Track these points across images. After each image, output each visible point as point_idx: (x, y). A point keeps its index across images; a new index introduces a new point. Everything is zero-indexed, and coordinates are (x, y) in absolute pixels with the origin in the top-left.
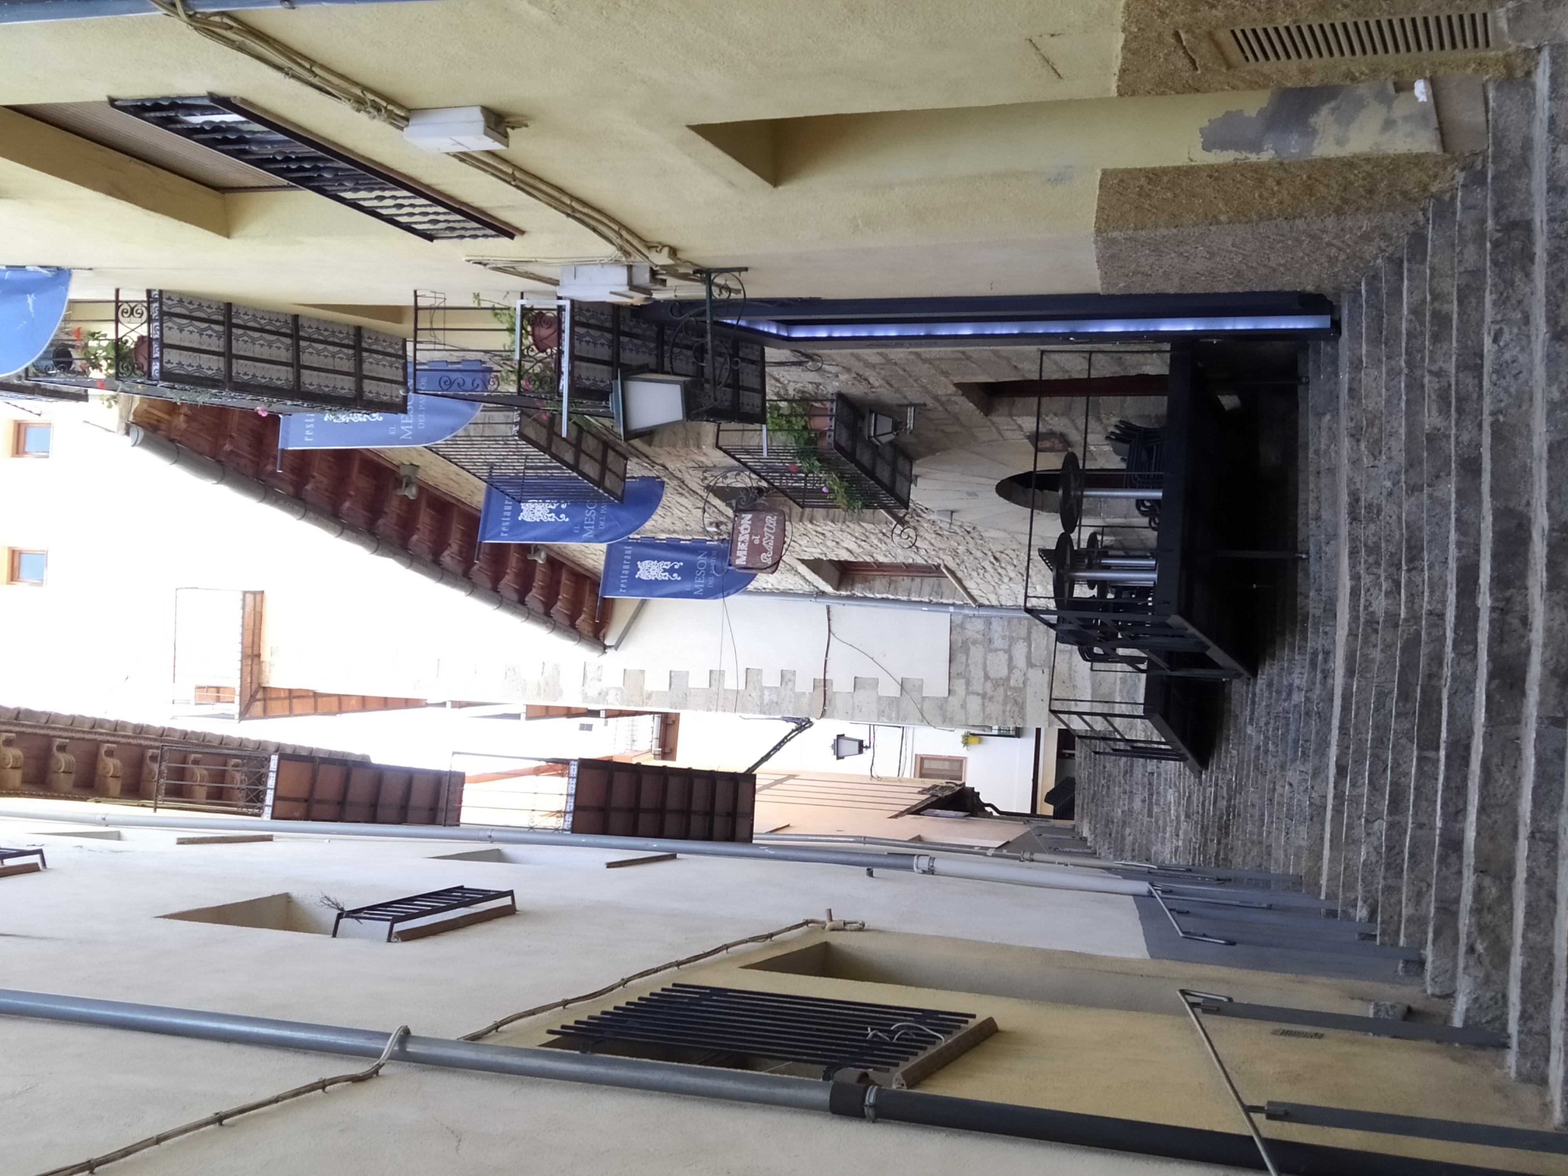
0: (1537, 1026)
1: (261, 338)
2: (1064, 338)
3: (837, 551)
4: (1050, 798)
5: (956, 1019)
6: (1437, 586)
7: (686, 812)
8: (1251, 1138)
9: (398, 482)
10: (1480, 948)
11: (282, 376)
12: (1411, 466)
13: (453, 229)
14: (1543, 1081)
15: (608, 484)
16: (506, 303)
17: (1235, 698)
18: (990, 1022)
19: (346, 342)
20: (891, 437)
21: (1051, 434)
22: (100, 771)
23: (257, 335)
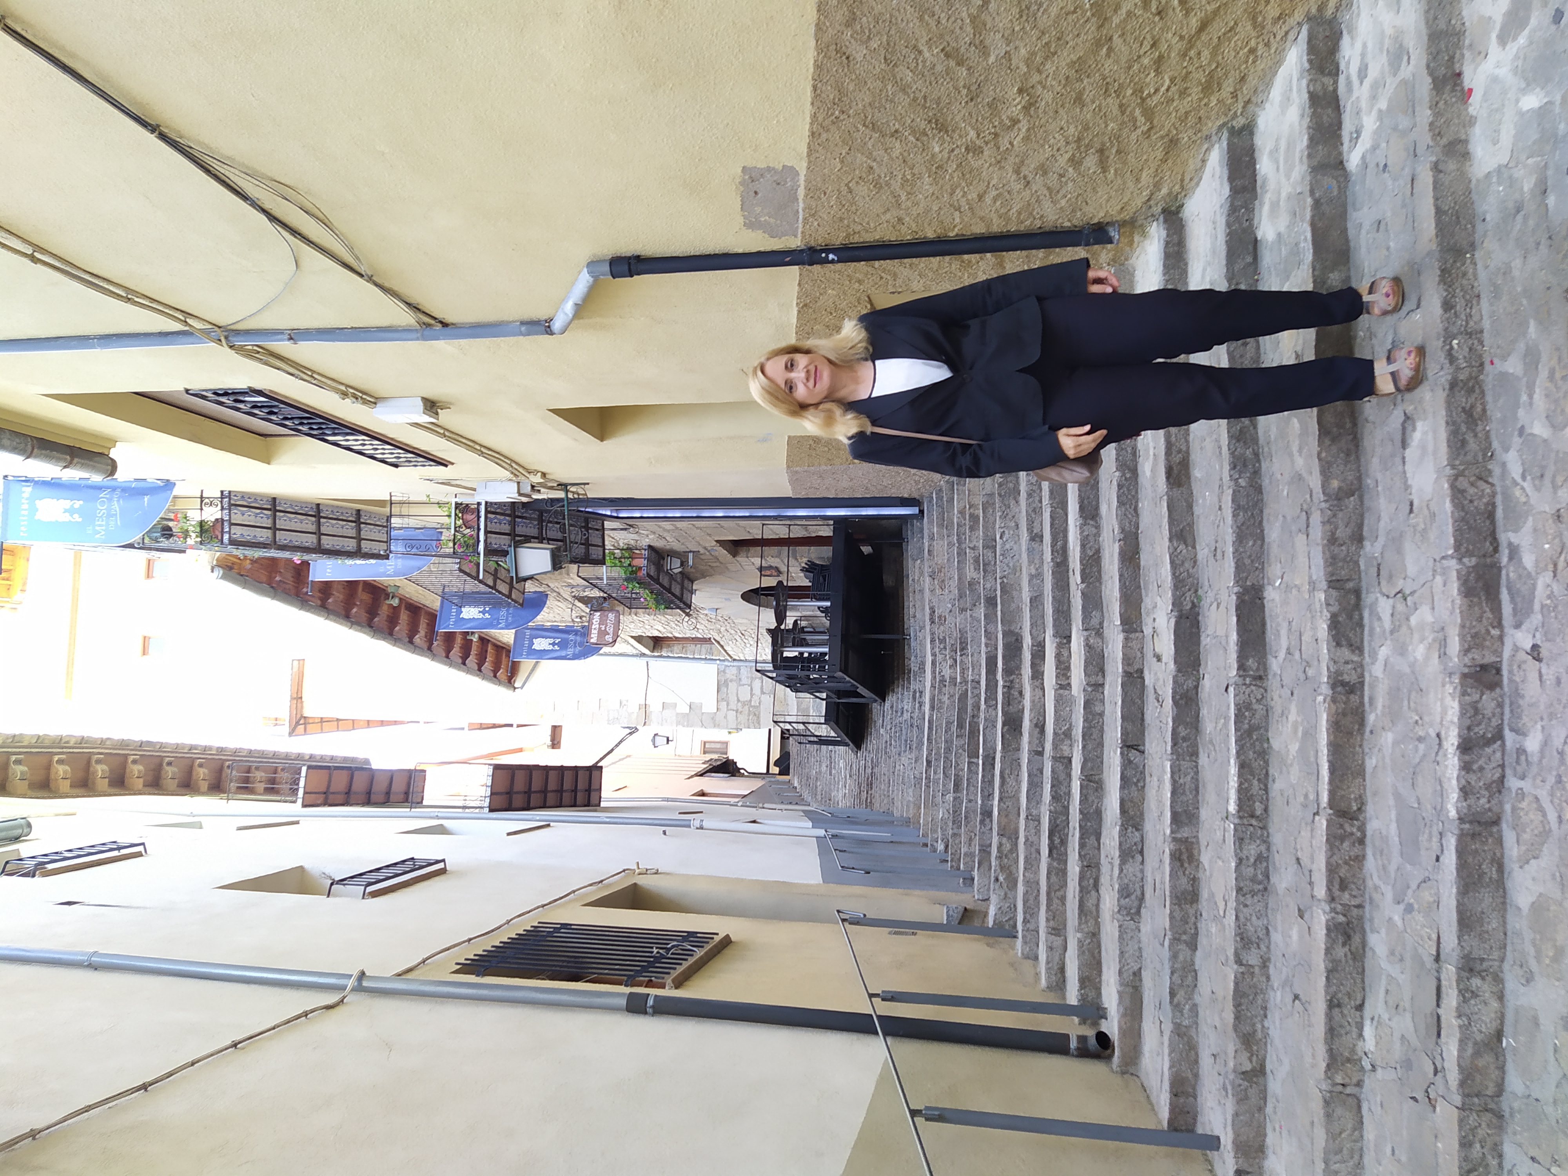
0: (1031, 926)
1: (295, 518)
2: (775, 518)
3: (651, 631)
4: (776, 764)
5: (706, 937)
6: (976, 666)
7: (560, 791)
8: (871, 1015)
9: (387, 596)
10: (1001, 878)
11: (310, 540)
12: (961, 597)
13: (410, 462)
14: (1036, 958)
15: (513, 596)
16: (446, 500)
17: (874, 711)
18: (727, 936)
19: (350, 519)
20: (680, 570)
21: (770, 567)
22: (194, 777)
23: (293, 516)
